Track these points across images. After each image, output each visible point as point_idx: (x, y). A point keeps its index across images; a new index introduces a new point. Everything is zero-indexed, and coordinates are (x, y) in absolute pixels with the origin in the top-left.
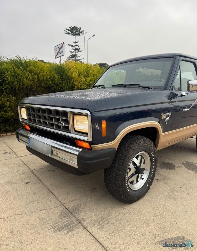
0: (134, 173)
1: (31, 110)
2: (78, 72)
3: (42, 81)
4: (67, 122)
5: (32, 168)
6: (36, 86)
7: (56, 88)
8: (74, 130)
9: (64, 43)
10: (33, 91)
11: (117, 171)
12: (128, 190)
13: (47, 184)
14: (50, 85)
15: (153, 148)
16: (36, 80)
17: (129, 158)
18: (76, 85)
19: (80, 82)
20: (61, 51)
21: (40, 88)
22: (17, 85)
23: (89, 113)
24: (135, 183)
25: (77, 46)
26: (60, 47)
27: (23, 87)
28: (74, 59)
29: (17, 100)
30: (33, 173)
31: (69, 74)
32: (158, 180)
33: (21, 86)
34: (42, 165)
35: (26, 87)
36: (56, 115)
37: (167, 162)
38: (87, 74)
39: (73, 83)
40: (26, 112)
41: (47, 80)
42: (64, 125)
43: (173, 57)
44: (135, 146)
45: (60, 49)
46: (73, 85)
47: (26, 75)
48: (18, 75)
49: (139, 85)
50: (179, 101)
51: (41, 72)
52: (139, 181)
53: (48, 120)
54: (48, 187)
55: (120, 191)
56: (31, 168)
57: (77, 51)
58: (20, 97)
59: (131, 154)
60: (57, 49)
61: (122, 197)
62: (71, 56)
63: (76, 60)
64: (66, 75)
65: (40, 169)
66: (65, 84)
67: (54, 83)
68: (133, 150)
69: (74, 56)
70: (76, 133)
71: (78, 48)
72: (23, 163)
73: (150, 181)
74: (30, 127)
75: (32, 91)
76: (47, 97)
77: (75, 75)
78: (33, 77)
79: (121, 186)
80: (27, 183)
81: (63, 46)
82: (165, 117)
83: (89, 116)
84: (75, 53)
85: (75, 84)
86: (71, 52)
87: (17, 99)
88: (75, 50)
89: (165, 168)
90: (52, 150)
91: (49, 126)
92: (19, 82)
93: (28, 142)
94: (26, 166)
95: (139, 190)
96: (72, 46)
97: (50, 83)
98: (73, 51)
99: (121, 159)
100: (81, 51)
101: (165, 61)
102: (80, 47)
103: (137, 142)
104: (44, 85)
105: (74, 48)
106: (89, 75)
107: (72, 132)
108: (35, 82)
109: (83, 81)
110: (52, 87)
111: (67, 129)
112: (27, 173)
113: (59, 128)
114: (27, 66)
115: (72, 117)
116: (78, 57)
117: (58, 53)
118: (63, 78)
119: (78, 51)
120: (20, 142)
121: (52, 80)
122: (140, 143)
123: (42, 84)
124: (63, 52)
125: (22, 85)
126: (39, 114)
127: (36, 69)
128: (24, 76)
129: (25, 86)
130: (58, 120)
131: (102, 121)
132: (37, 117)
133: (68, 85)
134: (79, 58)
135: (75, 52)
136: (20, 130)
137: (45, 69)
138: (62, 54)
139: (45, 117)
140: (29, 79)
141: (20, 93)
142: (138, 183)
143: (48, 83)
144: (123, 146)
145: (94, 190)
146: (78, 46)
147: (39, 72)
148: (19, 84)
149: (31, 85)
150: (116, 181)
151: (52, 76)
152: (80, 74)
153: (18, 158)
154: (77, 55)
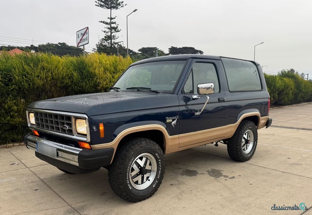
0: (138, 174)
1: (39, 115)
2: (102, 68)
3: (57, 80)
4: (70, 125)
5: (42, 177)
6: (50, 86)
7: (75, 87)
8: (76, 133)
9: (88, 28)
10: (46, 92)
11: (118, 169)
12: (129, 188)
13: (56, 190)
14: (67, 84)
15: (157, 150)
16: (49, 79)
17: (130, 158)
18: (100, 83)
19: (105, 80)
20: (84, 37)
21: (54, 87)
22: (26, 85)
23: (87, 117)
24: (141, 183)
25: (113, 23)
26: (83, 33)
27: (34, 87)
28: (109, 41)
29: (26, 104)
30: (43, 181)
31: (91, 70)
32: (172, 185)
33: (31, 85)
34: (53, 175)
35: (38, 87)
36: (61, 119)
37: (191, 169)
38: (115, 69)
39: (96, 81)
40: (34, 117)
41: (63, 78)
42: (68, 128)
43: (186, 60)
44: (136, 147)
45: (84, 35)
46: (97, 84)
47: (37, 74)
48: (28, 73)
49: (150, 89)
50: (192, 105)
51: (55, 69)
52: (145, 182)
53: (55, 124)
54: (57, 193)
55: (121, 188)
56: (40, 177)
57: (113, 31)
58: (30, 99)
59: (132, 154)
60: (80, 35)
61: (124, 194)
62: (105, 37)
63: (112, 43)
64: (88, 72)
65: (51, 178)
66: (86, 83)
67: (72, 82)
68: (133, 151)
69: (109, 38)
70: (79, 135)
71: (115, 27)
72: (32, 173)
73: (157, 182)
74: (39, 132)
75: (44, 92)
76: (54, 102)
77: (99, 71)
78: (45, 75)
79: (121, 183)
80: (36, 190)
81: (87, 31)
82: (171, 120)
83: (87, 120)
84: (111, 34)
85: (98, 83)
86: (105, 32)
87: (26, 101)
88: (111, 28)
89: (186, 175)
90: (57, 153)
91: (56, 130)
92: (28, 81)
93: (36, 147)
94: (35, 175)
95: (144, 190)
96: (107, 23)
97: (67, 82)
98: (107, 30)
99: (122, 159)
100: (119, 31)
101: (178, 64)
102: (118, 25)
103: (138, 143)
104: (60, 85)
105: (110, 27)
106: (117, 71)
107: (75, 134)
108: (48, 81)
109: (109, 78)
110: (70, 86)
111: (70, 132)
112: (36, 181)
113: (64, 131)
114: (39, 61)
115: (74, 121)
116: (115, 39)
117: (80, 41)
118: (83, 76)
119: (115, 30)
120: (28, 148)
121: (70, 78)
122: (142, 145)
123: (57, 83)
124: (87, 39)
125: (33, 85)
126: (46, 119)
127: (49, 65)
128: (34, 74)
129: (35, 86)
130: (63, 124)
131: (100, 124)
132: (45, 122)
133: (89, 83)
134: (116, 41)
135: (111, 32)
136: (28, 136)
137: (60, 65)
138: (86, 42)
139: (57, 123)
140: (41, 77)
141: (30, 94)
142: (144, 184)
143: (64, 81)
144: (125, 147)
145: (104, 194)
146: (115, 23)
147: (53, 69)
148: (29, 84)
149: (44, 85)
150: (117, 178)
151: (69, 73)
152: (106, 69)
153: (27, 169)
154: (114, 36)
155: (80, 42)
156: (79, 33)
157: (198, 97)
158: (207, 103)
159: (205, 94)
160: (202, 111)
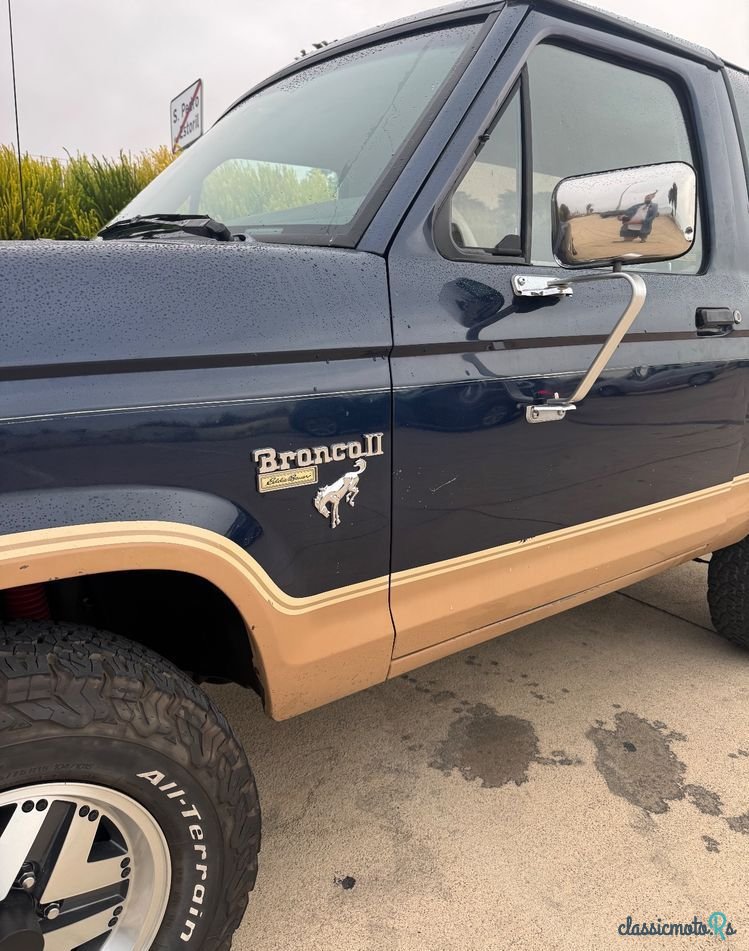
9: (200, 80)
20: (191, 117)
26: (187, 103)
32: (349, 883)
43: (485, 18)
45: (189, 109)
60: (179, 113)
81: (198, 95)
117: (181, 132)
124: (197, 122)
138: (196, 133)
155: (180, 136)
156: (178, 105)
157: (561, 285)
158: (628, 338)
159: (616, 263)
160: (581, 393)
